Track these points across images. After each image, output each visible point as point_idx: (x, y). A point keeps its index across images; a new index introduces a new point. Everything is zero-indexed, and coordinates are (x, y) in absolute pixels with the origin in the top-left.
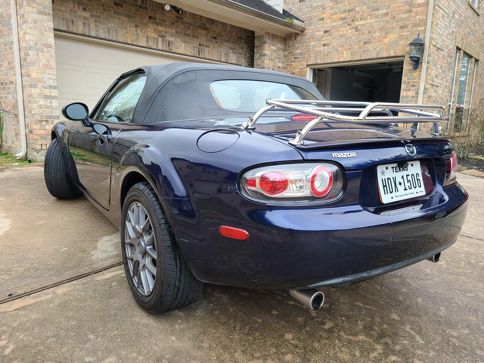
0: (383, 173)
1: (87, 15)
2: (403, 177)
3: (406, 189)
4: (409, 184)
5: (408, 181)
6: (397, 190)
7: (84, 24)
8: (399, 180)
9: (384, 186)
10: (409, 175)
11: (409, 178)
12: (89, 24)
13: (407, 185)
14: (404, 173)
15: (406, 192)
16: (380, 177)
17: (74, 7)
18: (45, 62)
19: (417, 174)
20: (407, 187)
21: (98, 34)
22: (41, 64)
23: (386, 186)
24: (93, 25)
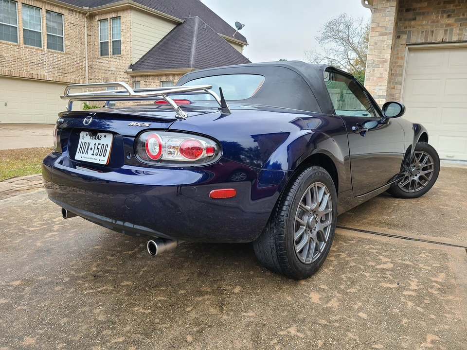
0: (83, 137)
1: (451, 21)
2: (95, 144)
3: (93, 154)
4: (97, 151)
5: (98, 149)
6: (87, 153)
7: (446, 31)
8: (92, 146)
9: (80, 147)
10: (100, 144)
11: (100, 147)
12: (452, 30)
13: (96, 151)
14: (97, 142)
15: (93, 157)
16: (81, 140)
17: (437, 17)
18: (378, 76)
19: (107, 145)
20: (95, 153)
21: (461, 38)
22: (375, 78)
23: (81, 147)
24: (456, 30)
